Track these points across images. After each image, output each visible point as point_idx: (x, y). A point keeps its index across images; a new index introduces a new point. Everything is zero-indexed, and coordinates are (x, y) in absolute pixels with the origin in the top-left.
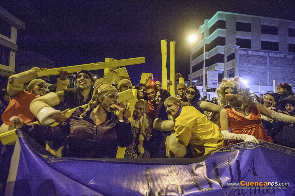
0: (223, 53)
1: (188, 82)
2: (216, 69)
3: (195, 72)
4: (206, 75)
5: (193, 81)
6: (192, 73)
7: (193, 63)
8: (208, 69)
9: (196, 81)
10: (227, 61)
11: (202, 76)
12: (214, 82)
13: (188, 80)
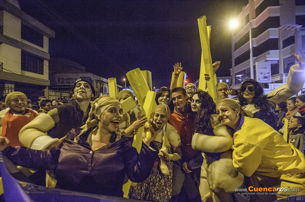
0: (277, 37)
1: (230, 77)
2: (268, 59)
3: (238, 65)
4: (254, 67)
5: (236, 76)
6: (235, 66)
7: (236, 54)
8: (256, 59)
9: (240, 76)
10: (284, 47)
11: (249, 70)
12: (266, 75)
13: (230, 76)
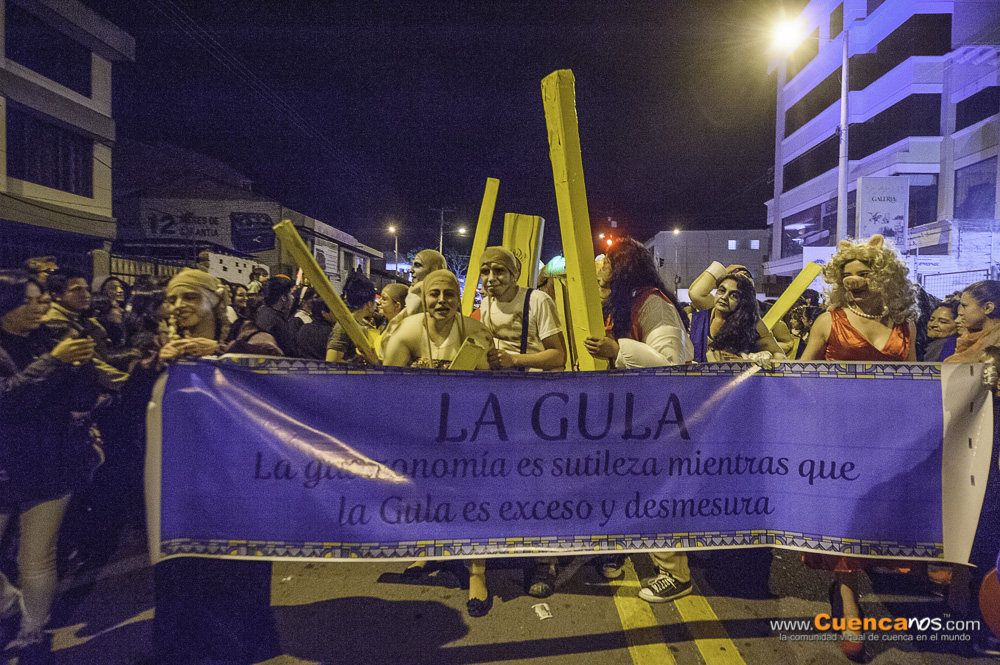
0: (937, 89)
2: (901, 168)
3: (796, 190)
6: (784, 192)
8: (858, 169)
10: (959, 127)
11: (832, 204)
